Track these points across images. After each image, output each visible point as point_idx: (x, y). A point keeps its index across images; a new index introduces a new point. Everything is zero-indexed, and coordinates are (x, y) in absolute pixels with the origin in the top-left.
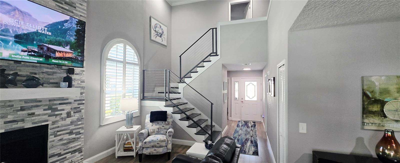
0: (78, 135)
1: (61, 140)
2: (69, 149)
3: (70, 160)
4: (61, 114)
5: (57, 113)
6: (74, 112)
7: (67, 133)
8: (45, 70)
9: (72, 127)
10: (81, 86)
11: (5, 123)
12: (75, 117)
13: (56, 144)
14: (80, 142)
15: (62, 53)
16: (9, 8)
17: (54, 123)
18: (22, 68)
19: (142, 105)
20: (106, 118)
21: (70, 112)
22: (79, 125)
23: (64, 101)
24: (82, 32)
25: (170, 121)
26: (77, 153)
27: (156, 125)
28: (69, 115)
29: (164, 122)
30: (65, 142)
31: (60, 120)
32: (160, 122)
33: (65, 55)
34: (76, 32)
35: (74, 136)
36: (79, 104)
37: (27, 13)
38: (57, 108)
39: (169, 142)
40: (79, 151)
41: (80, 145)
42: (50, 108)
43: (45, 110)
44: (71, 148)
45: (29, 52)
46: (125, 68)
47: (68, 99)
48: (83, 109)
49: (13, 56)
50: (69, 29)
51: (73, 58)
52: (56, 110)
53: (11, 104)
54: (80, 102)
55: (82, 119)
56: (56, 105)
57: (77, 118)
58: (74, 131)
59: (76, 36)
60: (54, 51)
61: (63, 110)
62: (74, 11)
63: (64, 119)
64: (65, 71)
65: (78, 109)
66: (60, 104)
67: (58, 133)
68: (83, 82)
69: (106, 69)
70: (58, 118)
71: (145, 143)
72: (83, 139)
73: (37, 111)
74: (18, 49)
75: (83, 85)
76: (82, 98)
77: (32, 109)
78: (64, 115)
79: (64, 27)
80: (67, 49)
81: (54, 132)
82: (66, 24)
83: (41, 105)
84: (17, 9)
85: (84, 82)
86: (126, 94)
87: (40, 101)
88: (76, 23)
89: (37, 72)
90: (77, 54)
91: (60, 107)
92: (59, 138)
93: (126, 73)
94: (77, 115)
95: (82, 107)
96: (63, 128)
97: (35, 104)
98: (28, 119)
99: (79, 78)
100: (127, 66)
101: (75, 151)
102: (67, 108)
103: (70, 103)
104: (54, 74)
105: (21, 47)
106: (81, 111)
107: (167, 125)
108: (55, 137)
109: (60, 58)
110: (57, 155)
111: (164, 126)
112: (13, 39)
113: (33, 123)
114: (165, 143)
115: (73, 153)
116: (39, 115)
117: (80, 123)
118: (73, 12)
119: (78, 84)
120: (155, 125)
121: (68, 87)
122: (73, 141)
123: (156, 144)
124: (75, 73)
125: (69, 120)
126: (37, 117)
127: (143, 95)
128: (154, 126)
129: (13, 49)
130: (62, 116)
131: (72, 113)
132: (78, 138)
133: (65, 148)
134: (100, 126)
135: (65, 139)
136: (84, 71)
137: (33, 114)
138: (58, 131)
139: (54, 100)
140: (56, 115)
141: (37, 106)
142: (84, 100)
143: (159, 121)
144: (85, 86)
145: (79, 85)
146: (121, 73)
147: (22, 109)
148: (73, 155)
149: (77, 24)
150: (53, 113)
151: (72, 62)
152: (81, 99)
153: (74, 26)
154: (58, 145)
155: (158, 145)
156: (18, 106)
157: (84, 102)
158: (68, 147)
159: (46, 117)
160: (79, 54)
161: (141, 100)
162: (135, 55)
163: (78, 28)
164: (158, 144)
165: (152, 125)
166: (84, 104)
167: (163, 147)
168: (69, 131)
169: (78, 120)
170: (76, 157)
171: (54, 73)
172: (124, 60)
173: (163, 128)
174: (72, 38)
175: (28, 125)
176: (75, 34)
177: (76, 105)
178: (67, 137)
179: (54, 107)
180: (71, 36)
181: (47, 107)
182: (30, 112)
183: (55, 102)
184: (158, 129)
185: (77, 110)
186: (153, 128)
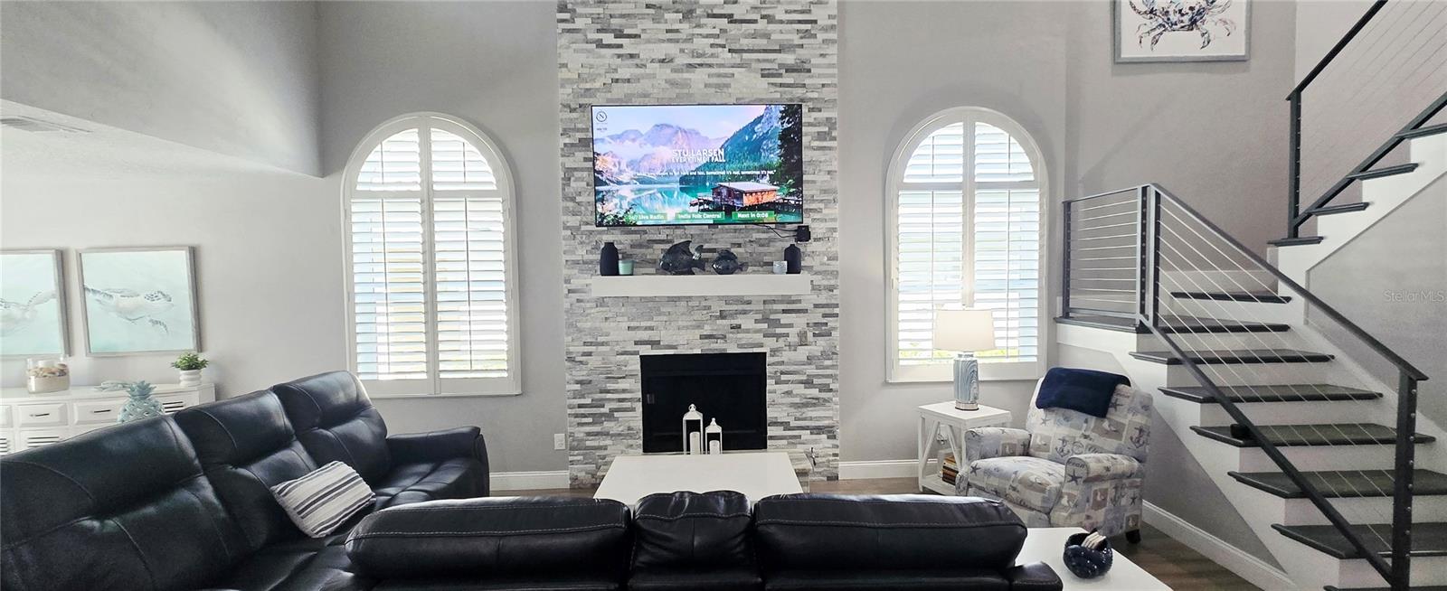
0: (824, 391)
1: (788, 393)
2: (805, 419)
3: (809, 447)
4: (787, 335)
5: (779, 331)
6: (815, 335)
7: (801, 382)
8: (755, 236)
9: (811, 370)
10: (830, 268)
11: (702, 337)
12: (819, 346)
13: (780, 401)
14: (831, 412)
15: (754, 194)
16: (669, 131)
17: (774, 352)
18: (719, 236)
19: (1059, 342)
20: (901, 363)
21: (806, 332)
22: (827, 367)
23: (792, 306)
24: (794, 133)
25: (1126, 422)
26: (825, 436)
27: (1058, 423)
28: (804, 339)
29: (1093, 420)
30: (797, 400)
31: (785, 348)
32: (1078, 417)
33: (760, 199)
34: (780, 139)
35: (814, 392)
36: (825, 316)
37: (694, 130)
38: (779, 320)
39: (1064, 501)
40: (829, 432)
41: (831, 418)
42: (765, 320)
43: (757, 321)
44: (811, 419)
45: (701, 204)
46: (969, 204)
47: (800, 301)
48: (834, 329)
49: (680, 216)
50: (765, 137)
51: (778, 203)
52: (777, 323)
53: (707, 303)
54: (827, 311)
55: (833, 353)
56: (776, 312)
57: (822, 349)
58: (816, 381)
59: (781, 147)
60: (740, 194)
61: (790, 326)
62: (807, 82)
63: (793, 348)
64: (792, 234)
65: (823, 328)
66: (784, 311)
67: (784, 377)
68: (833, 258)
69: (898, 216)
70: (781, 343)
71: (974, 469)
72: (838, 407)
73: (747, 322)
74: (685, 203)
75: (835, 265)
76: (833, 302)
77: (737, 318)
78: (793, 339)
79: (755, 136)
80: (764, 184)
81: (776, 372)
82: (759, 125)
83: (751, 311)
84: (680, 128)
85: (837, 260)
86: (977, 296)
87: (749, 303)
88: (780, 115)
89: (741, 241)
90: (786, 191)
91: (785, 319)
92: (785, 388)
93: (975, 222)
94: (822, 342)
95: (832, 322)
96: (792, 368)
97: (740, 307)
98: (731, 335)
99: (824, 249)
100: (980, 197)
101: (818, 430)
102: (799, 322)
103: (805, 311)
104: (771, 244)
105: (689, 199)
106: (830, 335)
107: (1107, 434)
108: (776, 383)
109: (751, 208)
110: (782, 424)
111: (1093, 435)
112: (677, 186)
113: (740, 346)
114: (1042, 495)
115: (815, 431)
116: (747, 331)
117: (828, 363)
118: (804, 86)
119: (822, 264)
120: (1052, 421)
121: (787, 273)
122: (814, 405)
123: (1007, 487)
124: (813, 236)
125: (802, 353)
126: (744, 335)
127: (1066, 302)
128: (1050, 423)
129: (679, 204)
130: (789, 339)
131: (810, 335)
132: (825, 400)
133: (798, 415)
134: (886, 384)
135: (797, 395)
136: (834, 230)
137: (739, 327)
138: (782, 373)
139: (774, 302)
140: (778, 336)
141: (745, 312)
142: (837, 306)
143: (1073, 412)
144: (838, 270)
145: (825, 268)
146: (956, 224)
147: (722, 316)
148: (814, 437)
149: (782, 118)
150: (771, 331)
151: (777, 212)
152: (829, 302)
153: (776, 125)
154: (783, 404)
155: (1014, 495)
156: (717, 308)
157: (836, 311)
158: (804, 416)
159: (759, 337)
160: (792, 190)
161: (1057, 320)
162: (1017, 148)
163: (786, 126)
164: (1014, 489)
165: (1044, 421)
166: (837, 315)
167: (1033, 509)
168: (805, 378)
169: (825, 355)
170: (821, 446)
171: (770, 240)
172: (964, 177)
173: (1084, 442)
174: (772, 155)
175: (732, 349)
176: (779, 143)
177: (817, 316)
178: (800, 389)
179: (772, 317)
180: (771, 150)
181: (759, 316)
182: (735, 322)
183: (776, 307)
184: (1064, 441)
185: (822, 331)
186: (1046, 434)
